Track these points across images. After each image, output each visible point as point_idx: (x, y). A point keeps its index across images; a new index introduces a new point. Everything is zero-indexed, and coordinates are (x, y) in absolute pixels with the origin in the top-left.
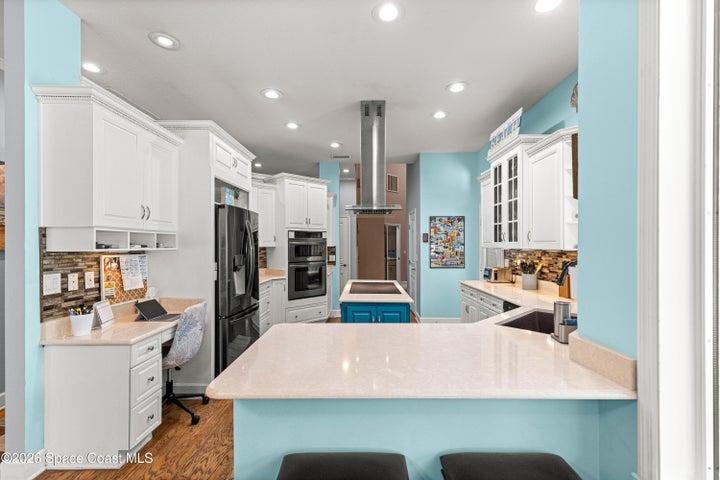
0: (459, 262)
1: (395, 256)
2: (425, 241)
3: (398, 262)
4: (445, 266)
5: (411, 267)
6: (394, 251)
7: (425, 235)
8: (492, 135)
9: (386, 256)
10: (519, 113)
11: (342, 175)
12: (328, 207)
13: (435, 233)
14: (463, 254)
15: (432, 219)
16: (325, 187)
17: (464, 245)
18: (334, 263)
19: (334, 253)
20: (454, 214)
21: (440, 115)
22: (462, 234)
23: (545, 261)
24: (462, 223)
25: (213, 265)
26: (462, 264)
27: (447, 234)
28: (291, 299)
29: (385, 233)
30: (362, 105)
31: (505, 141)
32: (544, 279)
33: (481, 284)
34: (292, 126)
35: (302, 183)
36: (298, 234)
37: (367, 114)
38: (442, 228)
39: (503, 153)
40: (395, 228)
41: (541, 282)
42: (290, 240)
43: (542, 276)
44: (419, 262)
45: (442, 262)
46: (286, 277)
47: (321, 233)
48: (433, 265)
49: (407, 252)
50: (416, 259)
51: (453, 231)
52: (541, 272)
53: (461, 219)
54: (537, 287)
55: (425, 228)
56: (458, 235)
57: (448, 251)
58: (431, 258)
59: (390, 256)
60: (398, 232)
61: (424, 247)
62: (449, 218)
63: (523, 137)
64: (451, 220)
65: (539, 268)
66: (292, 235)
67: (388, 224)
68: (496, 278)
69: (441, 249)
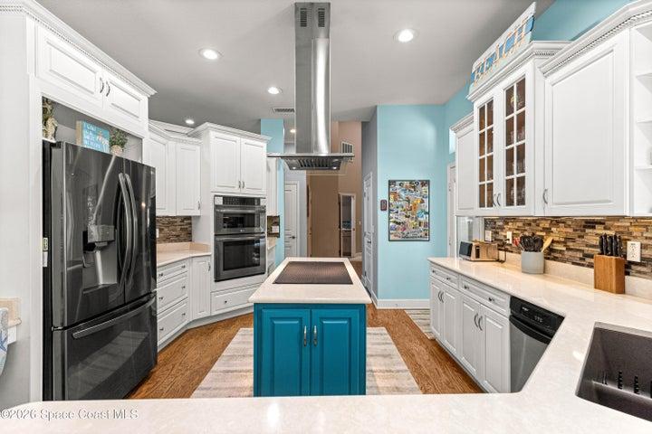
0: (423, 234)
1: (349, 227)
2: (383, 209)
3: (353, 234)
4: (406, 238)
5: (366, 239)
6: (349, 222)
7: (383, 202)
8: (476, 65)
9: (340, 227)
10: (532, 9)
11: (288, 136)
12: (268, 169)
13: (395, 200)
14: (427, 225)
15: (391, 183)
16: (265, 145)
17: (428, 213)
18: (277, 235)
19: (278, 224)
20: (418, 176)
21: (406, 36)
22: (426, 200)
23: (558, 233)
24: (426, 188)
25: (41, 242)
26: (426, 237)
27: (409, 201)
28: (218, 280)
29: (340, 203)
30: (296, 10)
31: (501, 63)
32: (555, 259)
33: (456, 263)
34: (210, 55)
35: (235, 138)
36: (227, 200)
37: (303, 23)
38: (403, 194)
39: (496, 82)
40: (349, 198)
41: (551, 264)
42: (217, 207)
43: (551, 254)
44: (375, 235)
45: (401, 233)
46: (212, 252)
47: (259, 199)
48: (392, 237)
49: (363, 223)
50: (372, 230)
51: (415, 197)
52: (550, 250)
53: (425, 183)
54: (545, 271)
55: (383, 194)
56: (422, 202)
57: (411, 222)
58: (390, 229)
59: (344, 226)
60: (353, 202)
61: (383, 216)
62: (411, 182)
63: (538, 45)
64: (414, 185)
65: (547, 244)
66: (220, 201)
67: (342, 194)
68: (478, 256)
69: (402, 219)
